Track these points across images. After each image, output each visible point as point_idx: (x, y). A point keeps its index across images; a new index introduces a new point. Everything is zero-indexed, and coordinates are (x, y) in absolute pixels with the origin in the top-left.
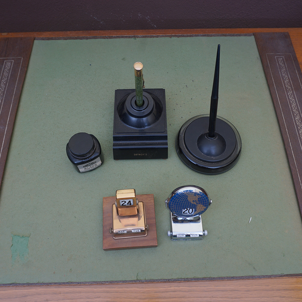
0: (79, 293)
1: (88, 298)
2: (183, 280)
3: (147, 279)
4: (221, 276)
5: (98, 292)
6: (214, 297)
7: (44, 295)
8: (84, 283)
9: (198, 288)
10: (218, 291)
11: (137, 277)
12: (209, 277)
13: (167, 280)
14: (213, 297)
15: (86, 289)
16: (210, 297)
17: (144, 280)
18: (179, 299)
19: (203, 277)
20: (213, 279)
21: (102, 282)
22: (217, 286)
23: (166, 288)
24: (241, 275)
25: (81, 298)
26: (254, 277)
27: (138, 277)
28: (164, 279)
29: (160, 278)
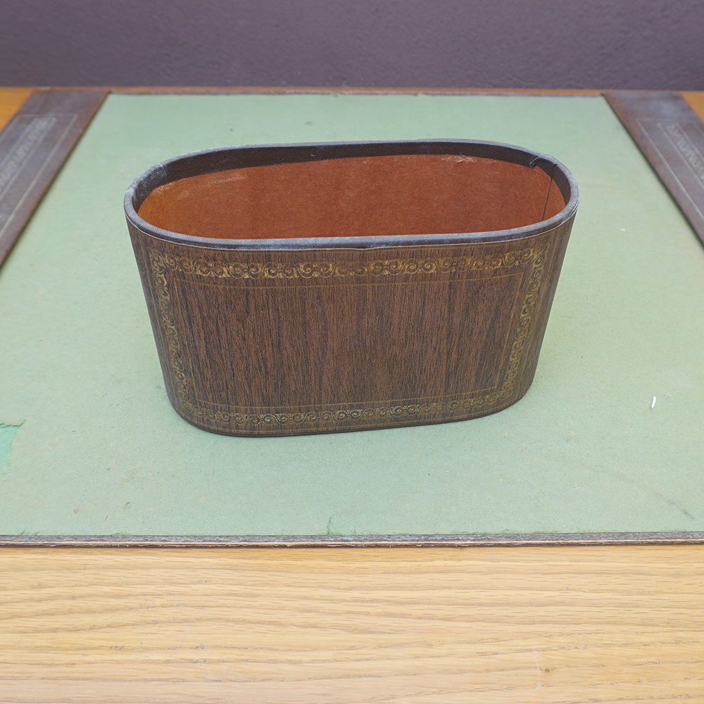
0: (143, 569)
1: (172, 584)
2: (472, 539)
3: (358, 533)
4: (587, 531)
5: (203, 568)
6: (574, 590)
7: (33, 572)
8: (163, 539)
9: (518, 564)
10: (581, 573)
11: (328, 527)
12: (550, 530)
13: (423, 538)
14: (568, 589)
15: (167, 559)
16: (559, 590)
17: (351, 536)
18: (459, 591)
19: (532, 530)
20: (564, 537)
21: (220, 536)
22: (579, 561)
23: (419, 563)
24: (650, 530)
25: (147, 583)
26: (690, 536)
27: (331, 527)
28: (413, 533)
29: (398, 532)
